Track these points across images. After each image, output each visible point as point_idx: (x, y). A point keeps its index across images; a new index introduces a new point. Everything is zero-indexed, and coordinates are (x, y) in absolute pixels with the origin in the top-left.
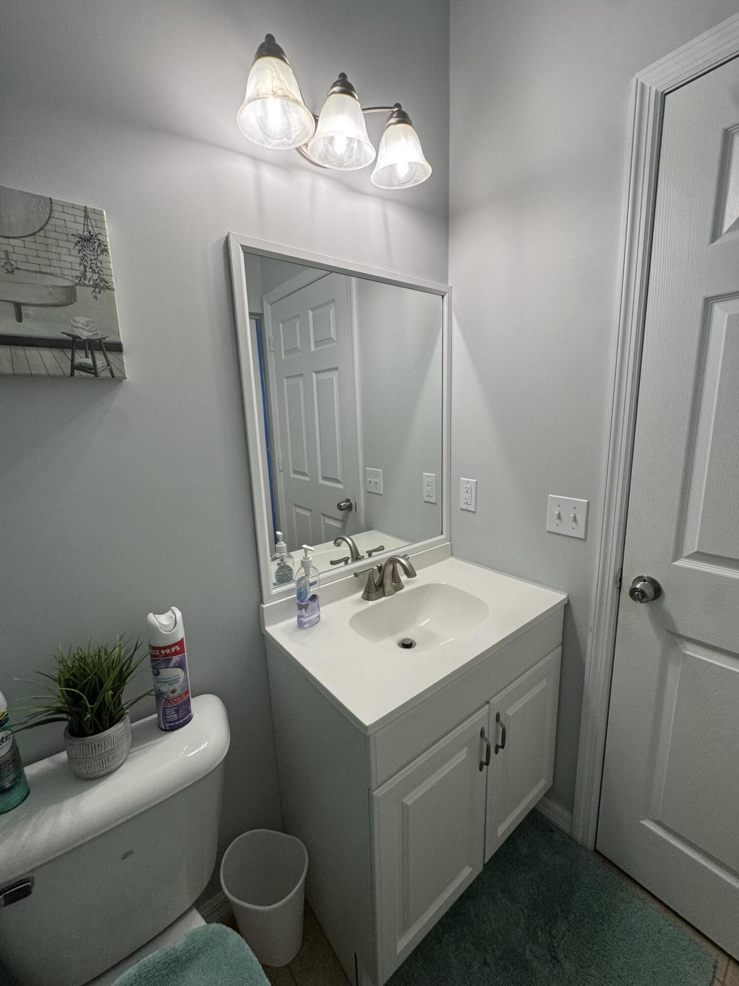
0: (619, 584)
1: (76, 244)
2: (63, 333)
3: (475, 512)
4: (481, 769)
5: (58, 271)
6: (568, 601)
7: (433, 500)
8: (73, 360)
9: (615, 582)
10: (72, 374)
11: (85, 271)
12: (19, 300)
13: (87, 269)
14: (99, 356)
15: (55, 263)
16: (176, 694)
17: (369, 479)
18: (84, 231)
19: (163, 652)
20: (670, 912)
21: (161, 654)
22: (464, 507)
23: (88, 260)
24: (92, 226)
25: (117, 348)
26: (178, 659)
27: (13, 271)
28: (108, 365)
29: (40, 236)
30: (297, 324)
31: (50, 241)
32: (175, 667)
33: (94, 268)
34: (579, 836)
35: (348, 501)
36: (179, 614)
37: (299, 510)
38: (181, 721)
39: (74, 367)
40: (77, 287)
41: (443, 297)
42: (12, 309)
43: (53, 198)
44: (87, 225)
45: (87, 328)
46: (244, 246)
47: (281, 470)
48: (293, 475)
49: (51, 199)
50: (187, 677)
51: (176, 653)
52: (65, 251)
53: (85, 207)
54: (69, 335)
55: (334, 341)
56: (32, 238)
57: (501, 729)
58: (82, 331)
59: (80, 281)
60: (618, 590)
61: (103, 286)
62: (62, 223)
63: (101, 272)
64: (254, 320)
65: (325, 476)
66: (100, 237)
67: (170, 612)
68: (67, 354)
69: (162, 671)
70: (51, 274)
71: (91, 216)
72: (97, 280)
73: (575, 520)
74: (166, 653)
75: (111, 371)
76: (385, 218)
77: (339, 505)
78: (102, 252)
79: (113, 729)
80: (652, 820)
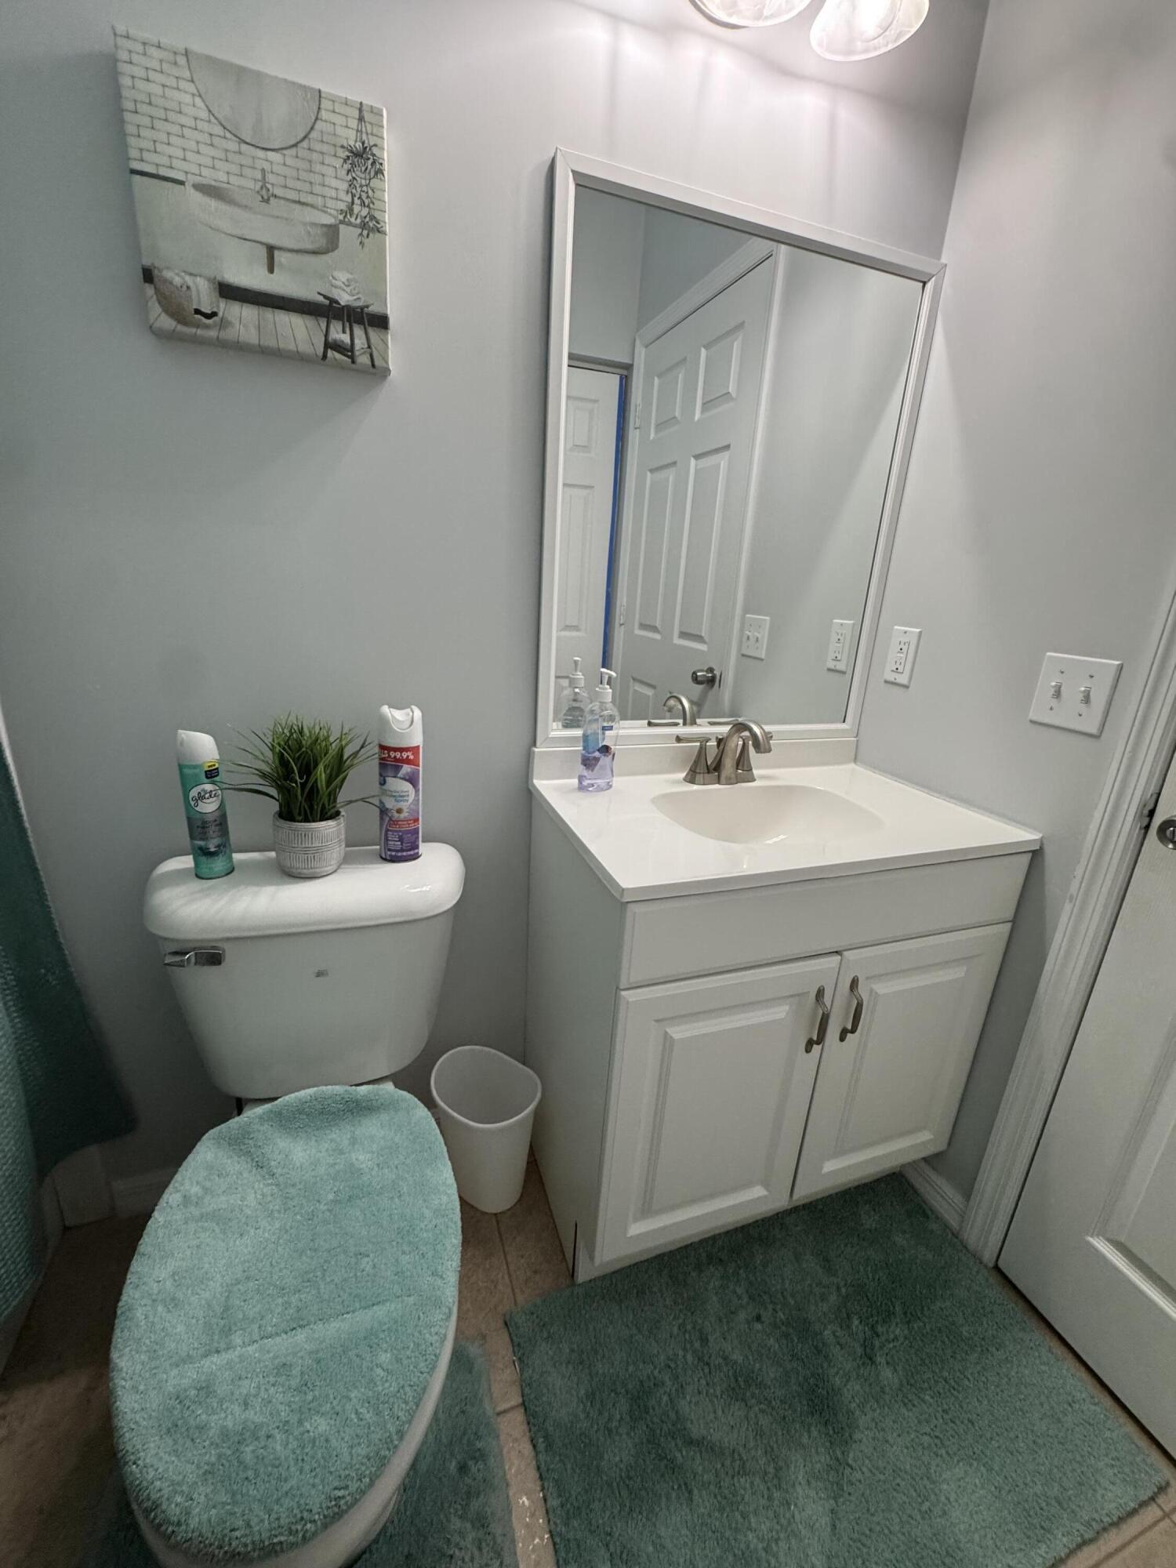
0: (1147, 820)
1: (345, 161)
2: (319, 293)
3: (906, 687)
4: (808, 1050)
5: (319, 201)
6: (1041, 848)
7: (841, 666)
8: (326, 335)
9: (1139, 815)
10: (325, 356)
11: (353, 203)
12: (272, 241)
13: (356, 199)
14: (358, 331)
15: (317, 189)
16: (402, 816)
17: (747, 632)
18: (356, 141)
19: (392, 754)
20: (1106, 1394)
21: (389, 756)
22: (891, 677)
23: (358, 186)
24: (367, 134)
25: (381, 322)
26: (409, 770)
27: (268, 199)
28: (369, 347)
29: (304, 148)
30: (681, 376)
31: (315, 156)
32: (404, 779)
33: (364, 198)
34: (972, 1236)
35: (711, 670)
36: (418, 713)
37: (638, 687)
38: (405, 854)
39: (329, 345)
40: (342, 227)
41: (924, 283)
42: (264, 252)
43: (323, 89)
44: (361, 131)
45: (348, 289)
46: (577, 172)
47: (622, 622)
48: (637, 632)
49: (320, 91)
50: (418, 800)
51: (408, 761)
52: (330, 171)
53: (361, 103)
54: (325, 297)
55: (732, 399)
56: (293, 151)
57: (856, 1002)
58: (342, 293)
59: (345, 217)
60: (1143, 831)
61: (371, 227)
62: (330, 128)
63: (371, 205)
64: (618, 377)
65: (684, 631)
66: (375, 150)
67: (409, 710)
68: (322, 324)
69: (389, 780)
70: (312, 206)
71: (367, 116)
72: (365, 217)
73: (1087, 699)
74: (395, 757)
75: (371, 356)
76: (832, 120)
77: (694, 673)
78: (376, 173)
79: (323, 824)
80: (1109, 1240)
